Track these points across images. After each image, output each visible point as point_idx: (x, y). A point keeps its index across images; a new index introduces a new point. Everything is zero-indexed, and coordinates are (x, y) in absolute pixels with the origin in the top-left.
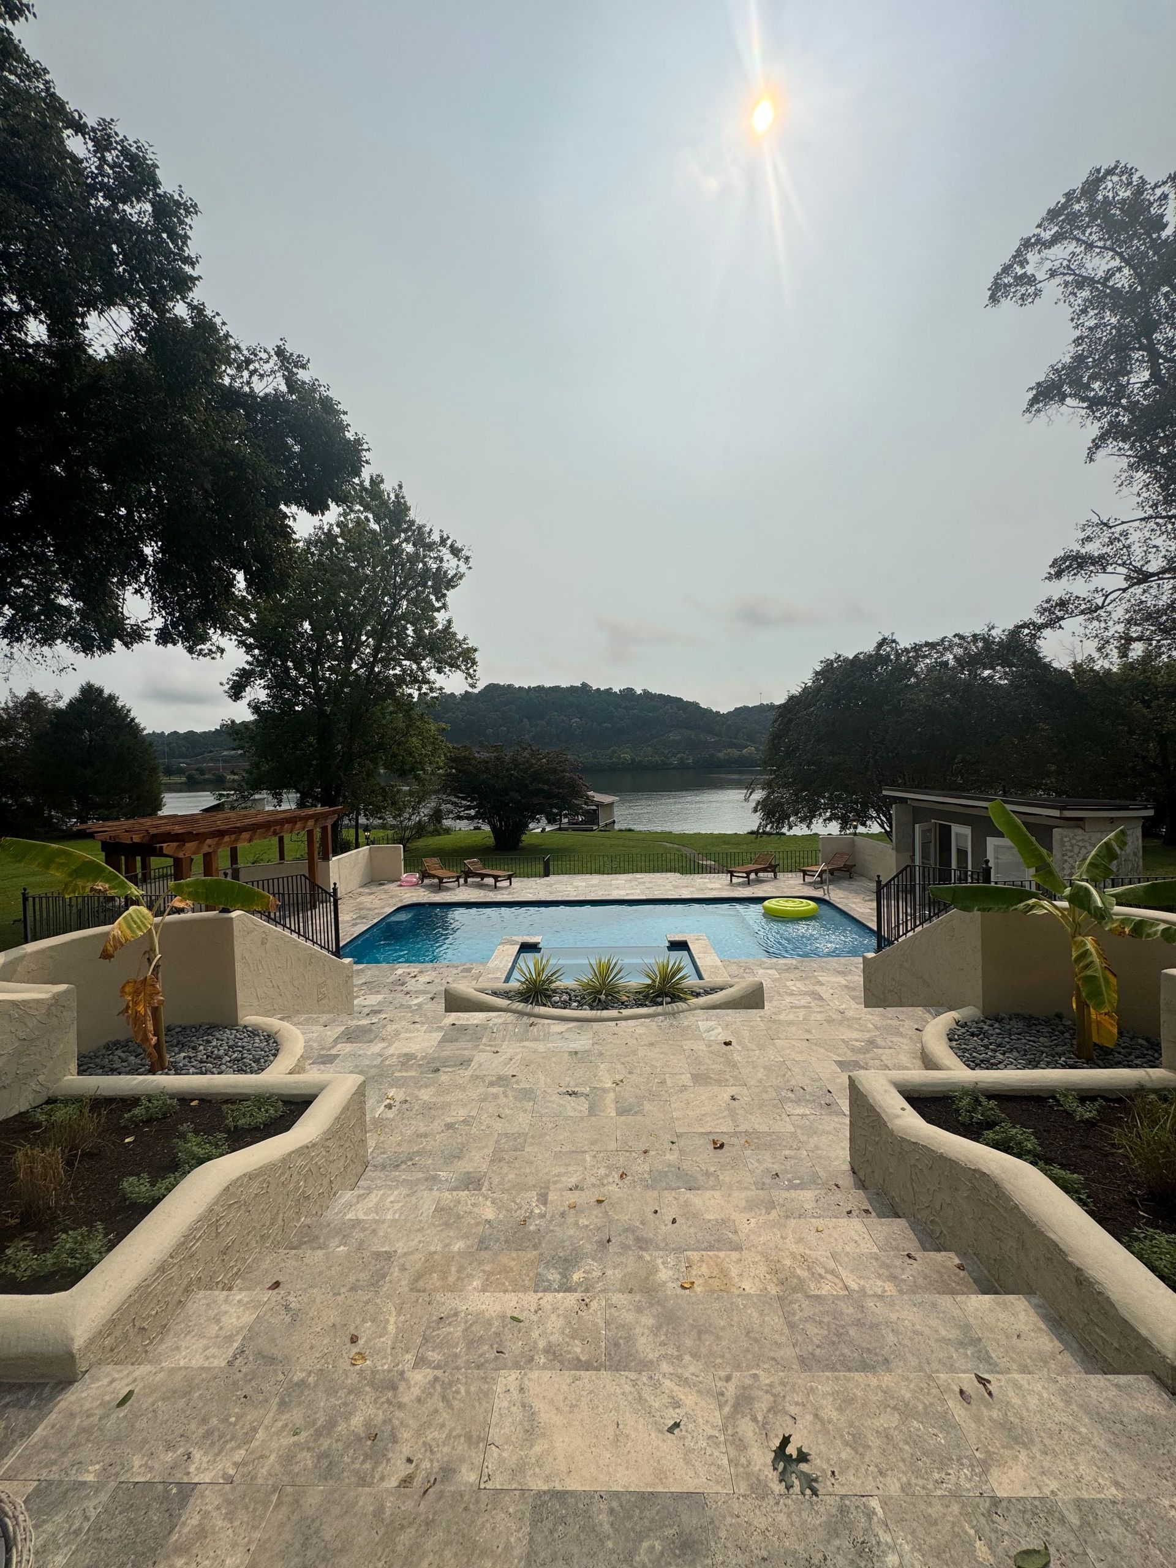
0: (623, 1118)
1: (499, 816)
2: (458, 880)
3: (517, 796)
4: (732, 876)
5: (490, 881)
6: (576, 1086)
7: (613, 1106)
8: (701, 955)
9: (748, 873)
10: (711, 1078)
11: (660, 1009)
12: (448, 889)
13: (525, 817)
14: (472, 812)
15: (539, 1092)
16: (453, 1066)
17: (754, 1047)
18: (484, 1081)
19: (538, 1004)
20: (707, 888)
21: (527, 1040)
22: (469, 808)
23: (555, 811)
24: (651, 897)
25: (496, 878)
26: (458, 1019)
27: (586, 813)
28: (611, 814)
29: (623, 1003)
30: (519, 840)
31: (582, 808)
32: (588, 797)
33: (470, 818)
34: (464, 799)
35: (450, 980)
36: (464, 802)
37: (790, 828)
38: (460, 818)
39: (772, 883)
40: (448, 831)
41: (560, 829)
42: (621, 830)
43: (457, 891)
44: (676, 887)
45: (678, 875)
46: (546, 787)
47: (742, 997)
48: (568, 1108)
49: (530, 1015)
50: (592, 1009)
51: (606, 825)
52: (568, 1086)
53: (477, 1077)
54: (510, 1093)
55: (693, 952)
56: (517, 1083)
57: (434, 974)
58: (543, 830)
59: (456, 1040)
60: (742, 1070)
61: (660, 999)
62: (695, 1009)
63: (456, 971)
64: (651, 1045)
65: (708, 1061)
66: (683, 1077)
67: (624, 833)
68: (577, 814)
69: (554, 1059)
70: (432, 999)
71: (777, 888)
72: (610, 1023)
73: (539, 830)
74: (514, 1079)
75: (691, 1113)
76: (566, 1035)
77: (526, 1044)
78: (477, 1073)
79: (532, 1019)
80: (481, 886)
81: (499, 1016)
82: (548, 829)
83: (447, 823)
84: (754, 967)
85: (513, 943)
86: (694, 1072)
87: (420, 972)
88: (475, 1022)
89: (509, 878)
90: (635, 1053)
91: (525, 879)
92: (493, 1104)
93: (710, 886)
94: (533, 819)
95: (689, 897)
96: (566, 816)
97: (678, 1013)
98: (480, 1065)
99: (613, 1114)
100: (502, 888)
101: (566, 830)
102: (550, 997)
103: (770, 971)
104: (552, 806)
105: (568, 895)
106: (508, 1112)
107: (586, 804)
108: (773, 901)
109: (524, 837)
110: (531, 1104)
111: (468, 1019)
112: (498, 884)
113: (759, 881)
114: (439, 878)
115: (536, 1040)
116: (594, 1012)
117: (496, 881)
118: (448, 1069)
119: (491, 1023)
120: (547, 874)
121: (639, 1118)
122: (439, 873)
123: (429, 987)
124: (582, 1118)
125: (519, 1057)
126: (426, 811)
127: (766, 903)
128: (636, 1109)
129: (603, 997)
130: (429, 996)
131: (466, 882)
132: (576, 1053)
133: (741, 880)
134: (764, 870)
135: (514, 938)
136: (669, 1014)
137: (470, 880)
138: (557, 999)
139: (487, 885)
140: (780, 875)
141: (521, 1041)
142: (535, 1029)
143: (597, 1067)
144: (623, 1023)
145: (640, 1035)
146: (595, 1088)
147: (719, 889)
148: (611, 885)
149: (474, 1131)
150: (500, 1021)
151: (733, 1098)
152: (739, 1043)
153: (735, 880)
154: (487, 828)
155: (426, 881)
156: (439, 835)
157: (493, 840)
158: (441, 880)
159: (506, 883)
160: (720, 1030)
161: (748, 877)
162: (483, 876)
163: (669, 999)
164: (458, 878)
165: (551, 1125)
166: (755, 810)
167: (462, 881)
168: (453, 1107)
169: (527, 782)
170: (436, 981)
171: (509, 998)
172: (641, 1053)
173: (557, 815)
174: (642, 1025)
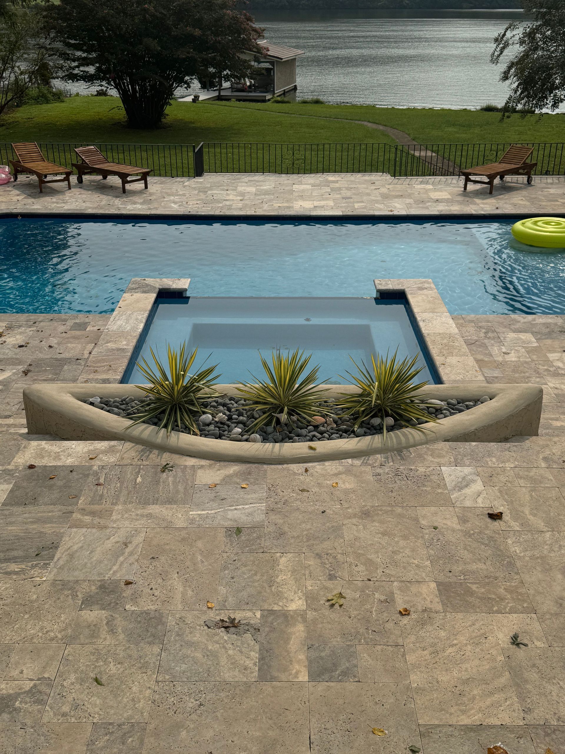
0: (321, 687)
1: (131, 75)
2: (67, 179)
3: (154, 44)
4: (467, 180)
5: (115, 180)
6: (238, 607)
7: (302, 657)
8: (426, 316)
9: (492, 177)
10: (472, 593)
11: (376, 440)
12: (53, 192)
13: (168, 78)
14: (91, 69)
15: (171, 621)
16: (25, 559)
17: (541, 525)
18: (74, 596)
19: (175, 428)
20: (430, 200)
21: (155, 502)
22: (85, 62)
23: (212, 70)
24: (349, 212)
25: (124, 176)
26: (40, 454)
27: (256, 74)
28: (292, 77)
29: (316, 427)
30: (160, 113)
31: (250, 67)
32: (259, 50)
33: (88, 78)
34: (77, 47)
35: (53, 341)
36: (79, 53)
37: (555, 105)
38: (73, 77)
39: (524, 193)
40: (59, 96)
41: (219, 98)
42: (305, 102)
43: (68, 195)
44: (386, 197)
45: (387, 177)
46: (197, 32)
47: (511, 417)
48: (223, 661)
49: (163, 449)
50: (265, 440)
51: (284, 93)
52: (223, 607)
53: (65, 585)
54: (120, 622)
55: (416, 310)
56: (134, 598)
57: (30, 331)
58: (196, 99)
59: (34, 500)
60: (526, 578)
61: (376, 421)
62: (435, 440)
63: (62, 328)
64: (366, 514)
65: (467, 555)
66: (424, 589)
67: (310, 107)
68: (244, 76)
69: (200, 544)
70: (26, 373)
71: (532, 200)
72: (294, 467)
73: (189, 99)
74: (128, 591)
75: (444, 678)
76: (223, 492)
77: (154, 509)
78: (65, 576)
79: (167, 457)
80: (103, 188)
81: (111, 450)
82: (203, 97)
83: (57, 84)
84: (500, 329)
85: (145, 289)
86: (441, 578)
87: (9, 328)
88: (69, 461)
89: (144, 177)
90: (337, 530)
91: (168, 180)
92: (89, 648)
93: (435, 195)
94: (180, 81)
95: (403, 213)
96: (227, 78)
97: (407, 448)
98: (72, 556)
99: (304, 677)
100: (134, 193)
101: (227, 99)
102: (195, 414)
103: (523, 336)
104: (207, 63)
105: (230, 207)
106: (113, 668)
107: (257, 60)
108: (529, 222)
109: (168, 110)
110: (156, 649)
111: (57, 457)
112: (127, 186)
113: (506, 189)
114: (39, 175)
115: (170, 501)
116: (269, 446)
117: (125, 182)
118: (14, 567)
119: (96, 465)
120: (199, 172)
121: (350, 686)
122: (40, 166)
123: (21, 354)
124: (248, 686)
125: (140, 539)
126: (23, 66)
127: (519, 225)
128: (344, 665)
129: (284, 417)
130: (21, 368)
131: (80, 181)
132: (239, 531)
133: (478, 186)
134: (515, 172)
135: (150, 281)
136: (392, 450)
137: (85, 178)
138: (208, 417)
139: (111, 187)
140: (536, 180)
141: (146, 503)
142: (168, 478)
143: (275, 562)
144: (317, 467)
145: (346, 492)
146: (272, 612)
147: (447, 201)
148: (292, 192)
149: (48, 716)
150: (112, 459)
151: (515, 641)
152: (517, 516)
153: (471, 187)
154: (114, 92)
155: (22, 178)
156: (47, 102)
157: (123, 112)
158: (41, 177)
159: (140, 185)
160: (478, 486)
161: (490, 183)
162: (105, 174)
163: (390, 421)
164: (68, 174)
165: (191, 703)
166: (505, 77)
167: (74, 179)
168: (14, 658)
169: (170, 22)
170: (34, 343)
171: (128, 416)
172: (349, 533)
173: (214, 75)
174: (348, 471)
